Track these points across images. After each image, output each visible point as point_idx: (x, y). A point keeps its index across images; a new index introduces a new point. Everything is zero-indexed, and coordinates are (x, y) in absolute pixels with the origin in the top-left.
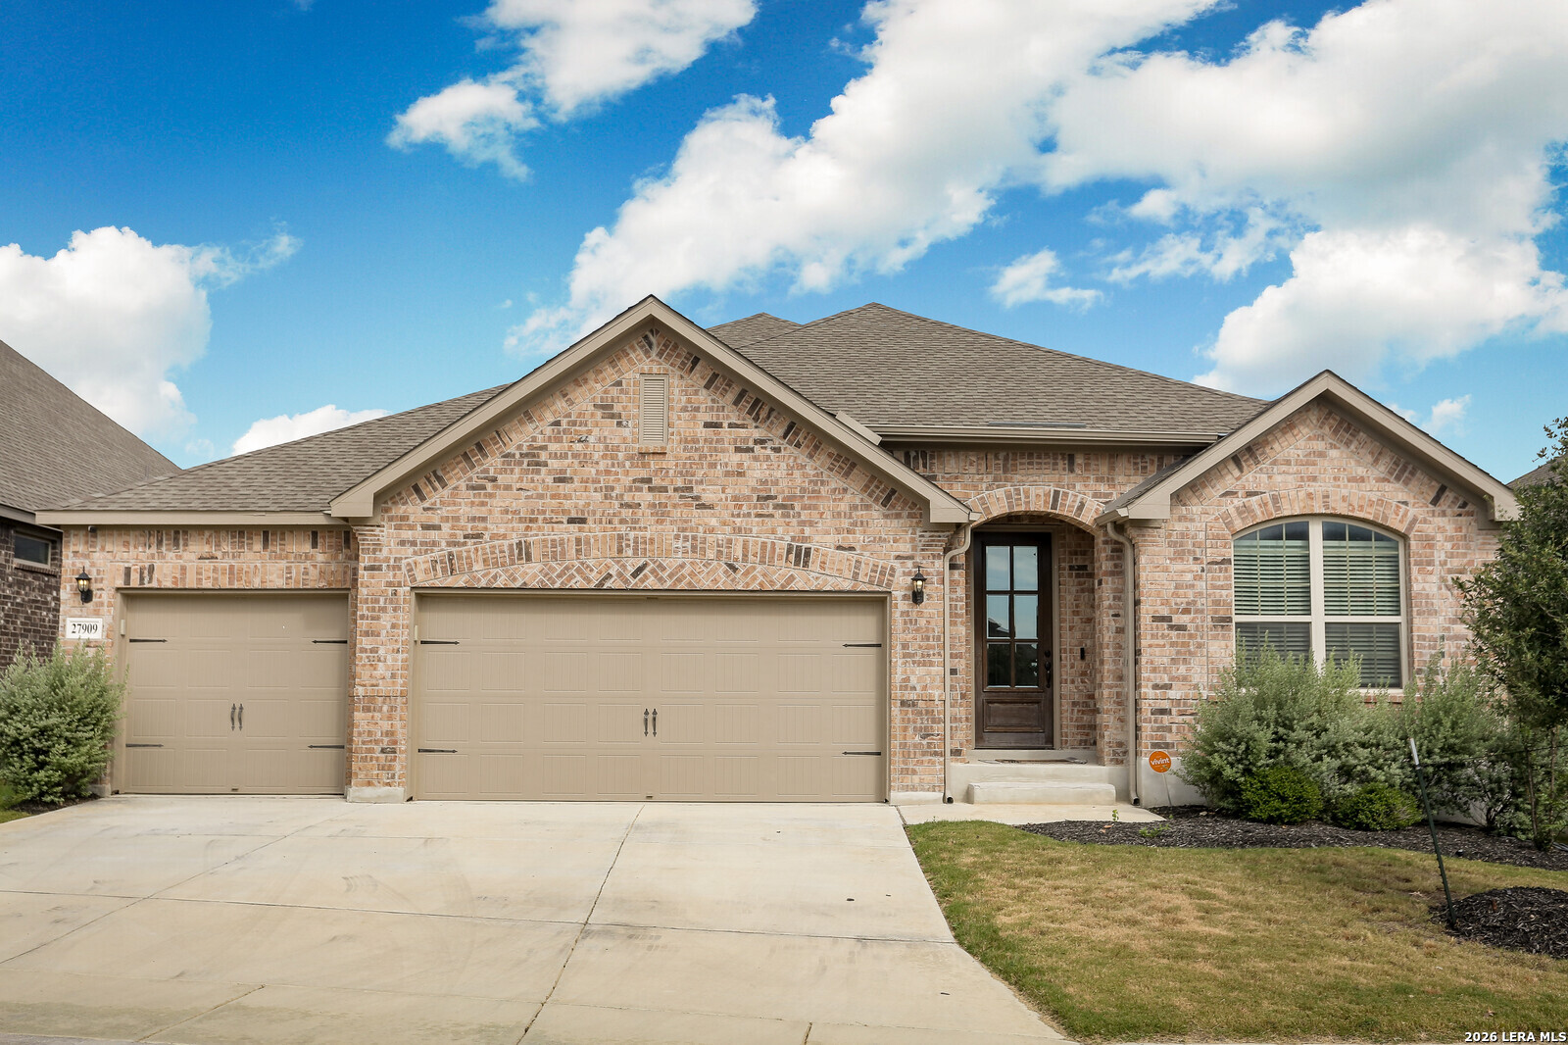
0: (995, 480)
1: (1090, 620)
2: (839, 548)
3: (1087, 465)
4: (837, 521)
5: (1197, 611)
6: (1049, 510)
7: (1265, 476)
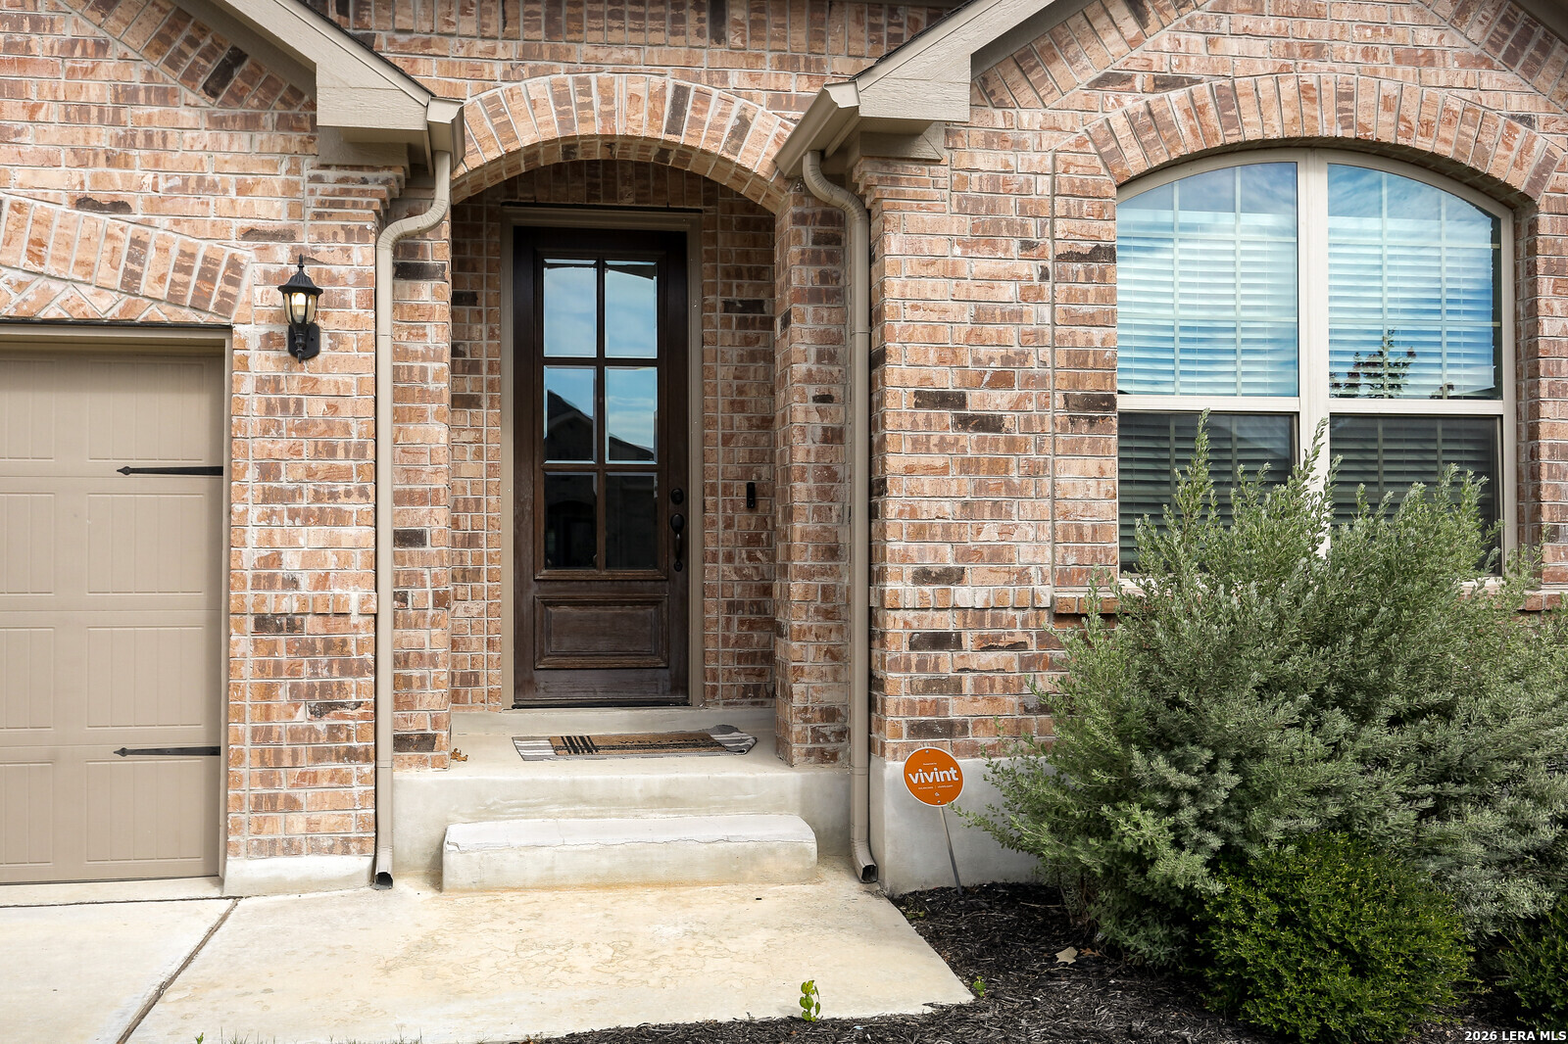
0: (526, 55)
1: (767, 423)
2: (84, 203)
3: (756, 24)
4: (79, 132)
5: (1029, 381)
6: (663, 136)
7: (1201, 38)
